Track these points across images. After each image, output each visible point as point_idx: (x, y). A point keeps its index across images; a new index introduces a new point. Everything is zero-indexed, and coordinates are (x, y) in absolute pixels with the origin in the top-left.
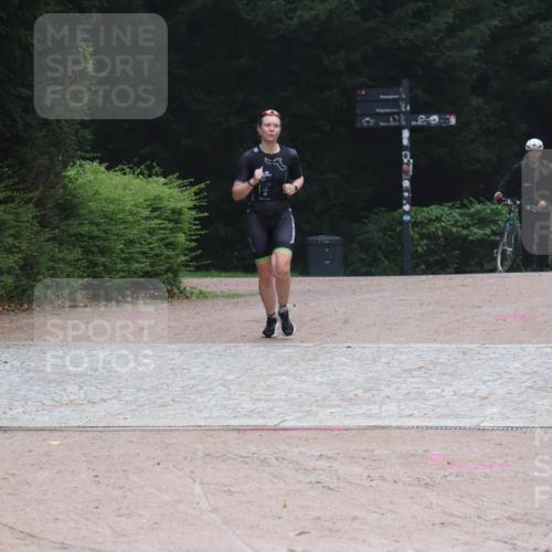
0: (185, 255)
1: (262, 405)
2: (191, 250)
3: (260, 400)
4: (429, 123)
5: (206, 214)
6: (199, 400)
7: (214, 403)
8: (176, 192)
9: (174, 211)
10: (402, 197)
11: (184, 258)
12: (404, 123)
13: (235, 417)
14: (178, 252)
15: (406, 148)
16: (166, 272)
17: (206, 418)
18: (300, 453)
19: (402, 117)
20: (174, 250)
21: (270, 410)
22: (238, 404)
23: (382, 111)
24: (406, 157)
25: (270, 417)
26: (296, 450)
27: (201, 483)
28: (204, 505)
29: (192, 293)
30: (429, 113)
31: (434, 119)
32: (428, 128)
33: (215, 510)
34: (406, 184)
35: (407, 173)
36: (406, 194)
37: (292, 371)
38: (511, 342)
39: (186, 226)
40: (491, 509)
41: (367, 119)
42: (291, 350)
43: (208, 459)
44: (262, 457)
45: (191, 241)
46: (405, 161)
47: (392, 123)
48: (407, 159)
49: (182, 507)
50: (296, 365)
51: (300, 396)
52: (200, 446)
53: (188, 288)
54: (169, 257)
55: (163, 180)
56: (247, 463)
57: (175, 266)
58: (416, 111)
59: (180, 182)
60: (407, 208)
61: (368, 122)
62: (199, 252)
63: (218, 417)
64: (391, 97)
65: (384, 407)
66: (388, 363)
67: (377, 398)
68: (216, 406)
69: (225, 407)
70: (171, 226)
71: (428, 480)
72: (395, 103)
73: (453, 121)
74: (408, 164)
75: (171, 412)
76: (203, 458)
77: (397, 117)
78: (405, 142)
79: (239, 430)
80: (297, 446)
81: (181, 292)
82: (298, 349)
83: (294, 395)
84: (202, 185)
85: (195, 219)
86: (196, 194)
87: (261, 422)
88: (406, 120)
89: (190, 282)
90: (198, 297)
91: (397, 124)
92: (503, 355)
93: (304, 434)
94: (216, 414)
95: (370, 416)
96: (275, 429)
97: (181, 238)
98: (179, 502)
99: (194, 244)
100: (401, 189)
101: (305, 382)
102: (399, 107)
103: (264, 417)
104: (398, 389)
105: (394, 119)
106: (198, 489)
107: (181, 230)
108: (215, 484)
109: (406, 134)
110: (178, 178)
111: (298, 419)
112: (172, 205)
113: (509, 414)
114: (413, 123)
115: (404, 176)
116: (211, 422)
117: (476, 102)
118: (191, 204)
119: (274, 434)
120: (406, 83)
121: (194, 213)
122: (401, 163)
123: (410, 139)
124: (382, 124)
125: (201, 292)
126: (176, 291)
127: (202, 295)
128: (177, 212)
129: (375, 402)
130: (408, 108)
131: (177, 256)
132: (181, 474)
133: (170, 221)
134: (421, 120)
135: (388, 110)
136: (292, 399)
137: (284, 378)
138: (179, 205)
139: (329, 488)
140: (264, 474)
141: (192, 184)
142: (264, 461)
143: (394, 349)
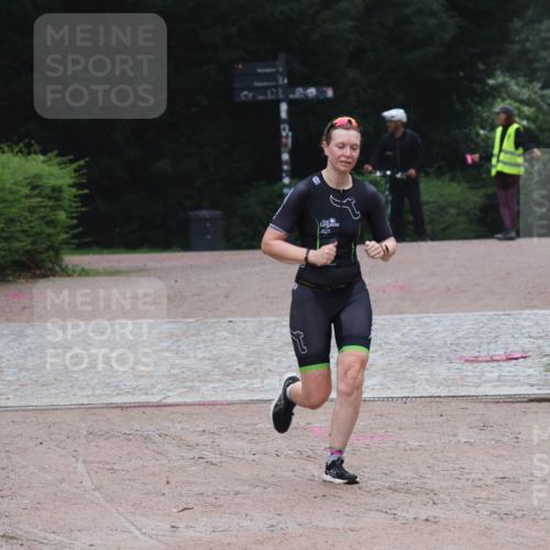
0: (66, 232)
1: (145, 382)
2: (73, 227)
3: (142, 376)
4: (306, 96)
5: (86, 191)
6: (82, 378)
7: (96, 380)
8: (55, 170)
9: (54, 189)
10: (281, 170)
11: (64, 236)
12: (281, 96)
13: (118, 394)
14: (59, 229)
15: (284, 121)
16: (47, 250)
17: (88, 396)
18: (183, 429)
19: (280, 90)
20: (55, 227)
21: (153, 386)
22: (121, 381)
23: (259, 84)
24: (284, 129)
25: (153, 394)
26: (179, 427)
27: (84, 462)
28: (88, 484)
29: (74, 271)
30: (306, 85)
31: (312, 91)
32: (306, 101)
33: (98, 489)
34: (285, 157)
35: (286, 145)
36: (285, 167)
37: (174, 347)
38: (391, 313)
39: (66, 203)
40: (373, 479)
41: (246, 93)
42: (173, 326)
43: (91, 437)
44: (145, 434)
45: (72, 218)
46: (284, 134)
47: (270, 96)
48: (286, 132)
49: (65, 486)
50: (178, 341)
51: (183, 372)
52: (83, 425)
53: (70, 266)
54: (49, 235)
55: (42, 158)
56: (129, 440)
57: (57, 245)
58: (293, 84)
59: (59, 159)
60: (286, 180)
61: (246, 96)
62: (80, 229)
63: (101, 395)
64: (268, 70)
65: (266, 381)
66: (269, 337)
67: (259, 371)
68: (98, 384)
69: (107, 385)
70: (51, 203)
71: (310, 453)
72: (273, 77)
73: (330, 93)
74: (287, 136)
75: (53, 391)
76: (86, 436)
77: (274, 90)
78: (284, 115)
79: (123, 407)
80: (180, 422)
81: (63, 270)
82: (180, 325)
83: (176, 371)
84: (82, 162)
85: (75, 196)
86: (75, 171)
87: (143, 399)
88: (284, 93)
89: (72, 260)
90: (80, 275)
91: (274, 97)
92: (383, 326)
93: (187, 409)
94: (99, 392)
95: (253, 390)
96: (158, 406)
97: (62, 215)
98: (62, 481)
99: (75, 222)
100: (280, 162)
101: (188, 357)
102: (276, 80)
103: (146, 394)
104: (279, 362)
105: (272, 93)
106: (81, 467)
107: (62, 208)
108: (99, 462)
109: (284, 107)
110: (57, 156)
111: (180, 395)
112: (52, 182)
113: (389, 385)
114: (291, 96)
115: (283, 149)
116: (94, 400)
117: (353, 74)
118: (71, 181)
119: (157, 411)
120: (282, 56)
121: (74, 190)
122: (280, 136)
123: (288, 112)
124: (260, 98)
125: (83, 270)
126: (57, 269)
127: (84, 273)
128: (57, 190)
129: (257, 377)
130: (286, 81)
131: (58, 234)
132: (63, 452)
133: (50, 198)
134: (299, 93)
135: (265, 84)
136: (175, 375)
137: (166, 354)
138: (59, 183)
139: (212, 464)
140: (146, 451)
141: (71, 162)
142: (147, 438)
143: (276, 322)
